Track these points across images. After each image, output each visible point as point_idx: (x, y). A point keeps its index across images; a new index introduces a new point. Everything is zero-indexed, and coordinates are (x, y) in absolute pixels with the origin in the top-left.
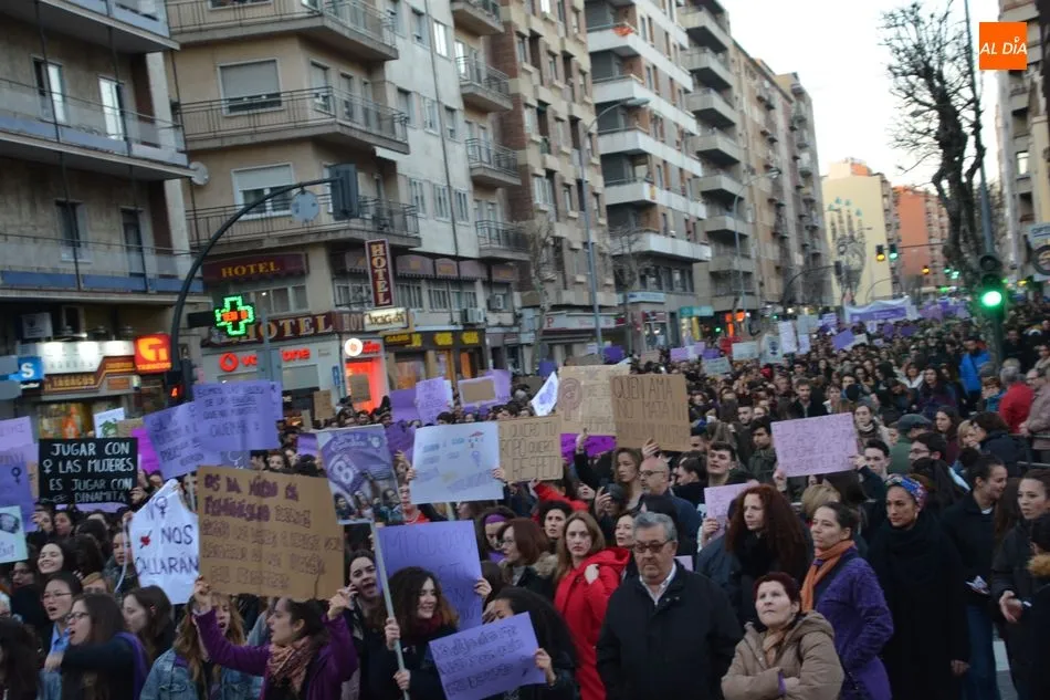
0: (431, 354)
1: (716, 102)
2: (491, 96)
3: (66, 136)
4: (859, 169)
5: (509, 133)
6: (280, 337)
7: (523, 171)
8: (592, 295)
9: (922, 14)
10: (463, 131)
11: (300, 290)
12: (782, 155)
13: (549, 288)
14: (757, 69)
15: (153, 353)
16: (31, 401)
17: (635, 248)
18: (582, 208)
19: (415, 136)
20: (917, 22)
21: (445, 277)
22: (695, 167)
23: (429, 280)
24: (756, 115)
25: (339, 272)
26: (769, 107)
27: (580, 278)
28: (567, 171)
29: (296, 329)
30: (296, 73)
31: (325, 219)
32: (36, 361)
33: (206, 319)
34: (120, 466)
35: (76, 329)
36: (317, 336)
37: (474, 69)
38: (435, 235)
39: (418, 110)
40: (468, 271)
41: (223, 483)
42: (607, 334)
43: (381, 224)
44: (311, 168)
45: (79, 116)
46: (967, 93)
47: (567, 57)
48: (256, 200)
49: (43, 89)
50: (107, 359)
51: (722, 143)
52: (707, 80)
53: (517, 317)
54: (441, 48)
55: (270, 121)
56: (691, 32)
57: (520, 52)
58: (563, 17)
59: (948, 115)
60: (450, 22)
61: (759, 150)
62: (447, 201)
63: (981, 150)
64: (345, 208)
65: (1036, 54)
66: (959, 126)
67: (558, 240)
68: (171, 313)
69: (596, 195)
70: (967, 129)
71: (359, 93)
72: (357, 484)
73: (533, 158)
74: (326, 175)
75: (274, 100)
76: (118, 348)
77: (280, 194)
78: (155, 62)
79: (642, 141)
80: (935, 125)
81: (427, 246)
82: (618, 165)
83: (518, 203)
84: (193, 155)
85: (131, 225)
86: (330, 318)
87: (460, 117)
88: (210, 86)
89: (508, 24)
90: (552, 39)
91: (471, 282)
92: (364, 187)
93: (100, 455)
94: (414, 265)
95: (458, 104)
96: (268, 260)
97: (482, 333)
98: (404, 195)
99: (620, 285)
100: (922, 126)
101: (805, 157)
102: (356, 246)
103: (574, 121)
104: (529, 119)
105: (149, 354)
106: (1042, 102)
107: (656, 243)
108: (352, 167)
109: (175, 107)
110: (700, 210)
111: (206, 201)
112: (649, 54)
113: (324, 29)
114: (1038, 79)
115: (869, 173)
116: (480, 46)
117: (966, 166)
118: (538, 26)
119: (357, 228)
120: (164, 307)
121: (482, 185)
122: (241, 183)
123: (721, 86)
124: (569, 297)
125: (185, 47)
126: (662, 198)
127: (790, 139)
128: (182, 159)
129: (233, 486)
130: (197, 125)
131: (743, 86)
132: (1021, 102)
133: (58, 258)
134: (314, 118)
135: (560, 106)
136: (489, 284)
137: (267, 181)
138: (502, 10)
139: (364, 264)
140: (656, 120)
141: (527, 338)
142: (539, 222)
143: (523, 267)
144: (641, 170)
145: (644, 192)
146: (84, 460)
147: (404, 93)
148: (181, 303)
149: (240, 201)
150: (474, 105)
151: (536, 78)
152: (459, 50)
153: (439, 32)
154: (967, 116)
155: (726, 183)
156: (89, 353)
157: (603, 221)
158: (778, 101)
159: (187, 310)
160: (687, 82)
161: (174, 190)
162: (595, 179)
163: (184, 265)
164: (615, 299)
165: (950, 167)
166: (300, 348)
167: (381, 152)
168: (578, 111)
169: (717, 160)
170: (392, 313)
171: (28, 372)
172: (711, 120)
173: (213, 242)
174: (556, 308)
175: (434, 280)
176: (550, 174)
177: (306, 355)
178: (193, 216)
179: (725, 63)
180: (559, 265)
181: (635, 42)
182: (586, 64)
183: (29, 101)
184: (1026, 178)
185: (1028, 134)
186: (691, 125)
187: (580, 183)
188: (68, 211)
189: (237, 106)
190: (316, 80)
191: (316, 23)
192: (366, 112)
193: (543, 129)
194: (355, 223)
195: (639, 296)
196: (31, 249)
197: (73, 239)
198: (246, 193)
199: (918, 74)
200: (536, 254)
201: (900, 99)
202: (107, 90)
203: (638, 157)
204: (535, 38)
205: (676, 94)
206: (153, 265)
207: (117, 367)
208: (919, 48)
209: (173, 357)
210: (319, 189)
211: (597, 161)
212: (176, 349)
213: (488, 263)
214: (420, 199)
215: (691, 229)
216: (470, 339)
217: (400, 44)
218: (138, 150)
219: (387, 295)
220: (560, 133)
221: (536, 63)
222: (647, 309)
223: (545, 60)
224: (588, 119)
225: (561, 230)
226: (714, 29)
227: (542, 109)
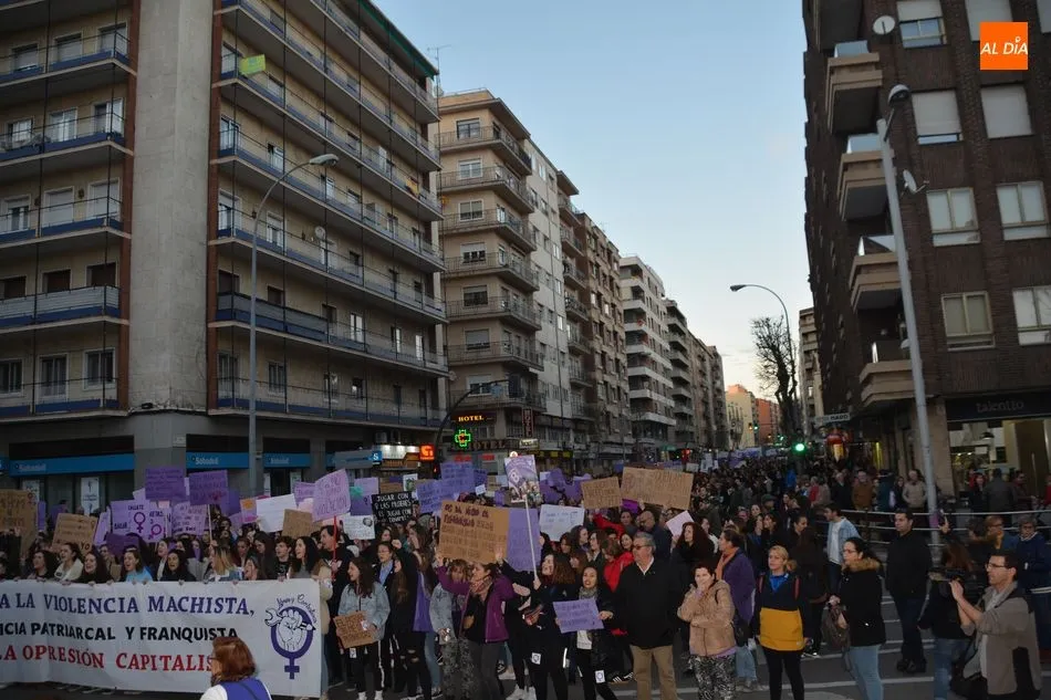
0: (548, 461)
1: (680, 356)
2: (580, 347)
3: (399, 358)
4: (741, 389)
5: (588, 365)
6: (482, 448)
7: (595, 382)
8: (622, 439)
9: (770, 323)
10: (568, 363)
11: (492, 429)
12: (709, 382)
13: (603, 434)
14: (698, 343)
15: (427, 452)
16: (376, 470)
17: (643, 418)
18: (619, 399)
19: (546, 364)
20: (768, 326)
21: (555, 426)
22: (670, 384)
23: (549, 427)
24: (698, 363)
25: (510, 421)
26: (703, 360)
27: (617, 430)
28: (613, 382)
29: (489, 446)
30: (497, 335)
31: (506, 398)
32: (380, 453)
33: (451, 439)
34: (405, 504)
35: (397, 440)
36: (498, 449)
37: (574, 335)
38: (553, 408)
39: (549, 352)
40: (567, 424)
41: (454, 509)
42: (628, 456)
43: (529, 402)
44: (500, 375)
45: (407, 351)
46: (789, 357)
47: (615, 333)
48: (475, 388)
49: (393, 338)
50: (408, 454)
51: (682, 374)
52: (676, 346)
53: (588, 446)
54: (560, 326)
55: (485, 354)
56: (669, 326)
57: (595, 330)
58: (614, 316)
59: (782, 366)
60: (565, 316)
61: (699, 378)
62: (560, 393)
63: (795, 383)
64: (514, 393)
65: (815, 346)
66: (786, 372)
67: (608, 412)
68: (436, 436)
69: (626, 394)
70: (789, 373)
71: (523, 344)
72: (520, 483)
73: (598, 375)
74: (507, 378)
75: (487, 346)
76: (412, 449)
77: (487, 387)
78: (439, 328)
79: (647, 371)
80: (776, 370)
81: (549, 412)
82: (637, 382)
83: (591, 395)
84: (450, 368)
85: (423, 395)
86: (504, 442)
87: (567, 356)
88: (461, 339)
89: (590, 318)
90: (609, 325)
91: (568, 429)
92: (524, 386)
93: (396, 500)
94: (543, 420)
95: (566, 351)
96: (478, 415)
97: (572, 453)
98: (540, 389)
99: (635, 435)
100: (771, 370)
101: (718, 383)
102: (518, 410)
103: (617, 361)
104: (598, 359)
105: (425, 453)
106: (818, 365)
107: (651, 416)
108: (518, 375)
109: (445, 348)
110: (672, 403)
111: (456, 388)
112: (651, 334)
113: (511, 316)
114: (816, 355)
115: (746, 391)
116: (577, 327)
117: (789, 389)
118: (603, 319)
119: (519, 402)
120: (433, 432)
121: (575, 386)
122: (470, 381)
123: (683, 350)
124: (611, 439)
125: (452, 322)
126: (655, 396)
127: (712, 375)
128: (446, 369)
129: (458, 510)
130: (453, 355)
131: (692, 351)
132: (809, 365)
133: (392, 409)
134: (503, 353)
135: (611, 354)
136: (576, 431)
137: (481, 380)
138: (588, 312)
139: (521, 418)
140: (654, 362)
141: (592, 456)
142: (600, 403)
143: (591, 423)
144: (646, 384)
145: (647, 393)
146: (390, 502)
147: (543, 345)
148: (441, 432)
149: (469, 388)
150: (573, 351)
151: (601, 342)
152: (568, 328)
153: (560, 320)
154: (789, 367)
155: (683, 392)
156: (401, 450)
157: (628, 405)
158: (707, 358)
159: (443, 434)
160: (668, 347)
161: (441, 382)
162: (625, 387)
163: (443, 415)
164: (632, 441)
165: (783, 388)
166: (491, 454)
167: (531, 370)
168: (619, 356)
169: (679, 381)
170: (532, 441)
171: (376, 457)
172: (677, 363)
173: (456, 405)
174: (607, 443)
175: (551, 427)
176: (606, 383)
177: (493, 458)
178: (449, 393)
179: (684, 339)
180: (608, 424)
181: (645, 328)
182: (624, 337)
183: (387, 344)
184: (812, 398)
185: (813, 379)
186: (669, 365)
187: (619, 388)
188: (397, 389)
189: (470, 347)
190: (505, 338)
191: (507, 314)
192: (526, 352)
193: (603, 362)
194: (518, 400)
195: (643, 440)
196: (382, 405)
197: (398, 402)
198: (471, 385)
199: (769, 347)
200: (598, 418)
201: (761, 358)
202: (418, 339)
203: (645, 378)
204: (602, 324)
205: (663, 352)
206: (430, 414)
207: (411, 458)
208: (769, 337)
209: (435, 455)
210: (503, 384)
211: (626, 378)
212: (437, 451)
213: (575, 421)
214: (547, 392)
215: (667, 412)
216: (566, 455)
217: (543, 324)
218: (429, 365)
219: (530, 433)
220: (611, 366)
221: (602, 335)
222: (646, 445)
223: (606, 334)
224: (623, 360)
225: (609, 408)
226: (679, 325)
227: (603, 354)
